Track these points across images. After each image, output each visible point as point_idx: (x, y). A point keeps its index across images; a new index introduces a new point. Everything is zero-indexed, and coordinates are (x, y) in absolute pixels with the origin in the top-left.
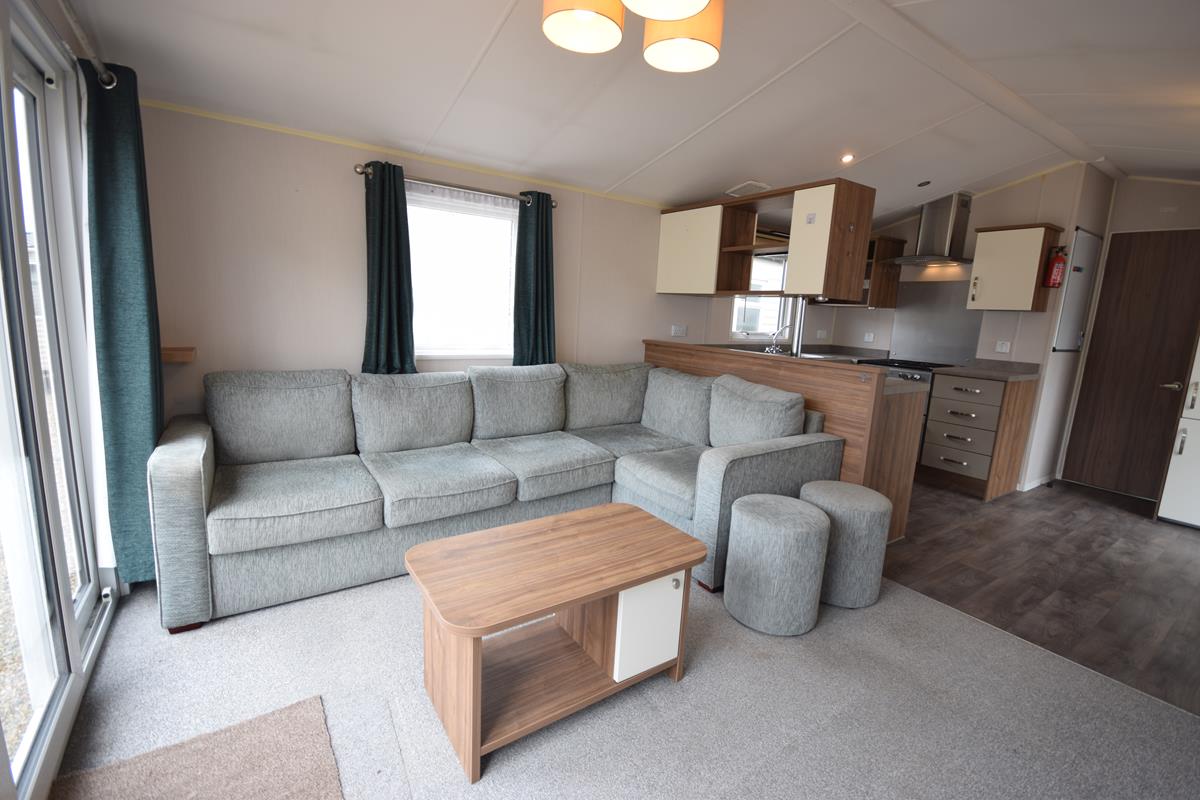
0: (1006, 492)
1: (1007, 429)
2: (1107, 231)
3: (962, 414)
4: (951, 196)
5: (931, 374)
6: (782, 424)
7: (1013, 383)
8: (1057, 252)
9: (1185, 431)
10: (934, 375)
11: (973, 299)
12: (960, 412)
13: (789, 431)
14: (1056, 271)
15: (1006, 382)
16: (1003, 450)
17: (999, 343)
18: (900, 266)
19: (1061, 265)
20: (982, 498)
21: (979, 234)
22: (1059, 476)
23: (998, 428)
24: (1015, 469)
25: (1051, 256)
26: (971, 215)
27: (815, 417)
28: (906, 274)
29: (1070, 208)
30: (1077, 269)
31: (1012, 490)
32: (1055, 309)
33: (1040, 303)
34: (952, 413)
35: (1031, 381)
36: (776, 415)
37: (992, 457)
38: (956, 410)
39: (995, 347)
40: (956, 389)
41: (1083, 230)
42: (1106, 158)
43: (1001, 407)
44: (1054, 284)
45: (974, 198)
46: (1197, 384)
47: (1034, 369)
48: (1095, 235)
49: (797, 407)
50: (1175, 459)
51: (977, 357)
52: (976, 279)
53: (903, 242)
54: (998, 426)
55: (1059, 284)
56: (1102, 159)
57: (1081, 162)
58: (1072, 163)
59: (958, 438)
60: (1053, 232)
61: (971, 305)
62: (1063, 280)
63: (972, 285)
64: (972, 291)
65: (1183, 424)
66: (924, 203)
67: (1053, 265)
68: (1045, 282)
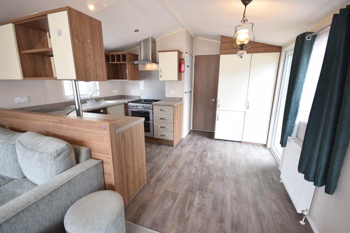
0: (179, 140)
1: (177, 121)
2: (193, 54)
3: (163, 119)
4: (148, 39)
5: (151, 105)
6: (54, 167)
7: (176, 106)
8: (182, 60)
9: (218, 114)
10: (153, 105)
11: (161, 77)
12: (163, 118)
13: (62, 169)
14: (182, 67)
15: (174, 106)
16: (176, 128)
17: (171, 91)
18: (138, 64)
19: (184, 65)
20: (173, 146)
21: (159, 53)
22: (191, 129)
23: (174, 122)
24: (180, 133)
25: (181, 62)
26: (157, 46)
27: (84, 151)
28: (141, 68)
29: (184, 46)
30: (188, 66)
31: (181, 138)
32: (184, 80)
33: (180, 78)
34: (160, 119)
35: (181, 104)
36: (48, 162)
37: (174, 132)
38: (162, 118)
39: (171, 93)
40: (160, 110)
41: (188, 53)
42: (191, 29)
43: (174, 115)
44: (183, 71)
45: (156, 40)
46: (219, 100)
47: (181, 99)
48: (190, 55)
49: (63, 153)
50: (217, 122)
51: (166, 96)
52: (161, 69)
53: (137, 56)
54: (174, 121)
55: (184, 71)
56: (190, 29)
57: (185, 30)
58: (182, 30)
59: (164, 127)
60: (180, 53)
61: (161, 79)
62: (185, 70)
63: (160, 72)
64: (160, 74)
65: (217, 112)
66: (141, 40)
67: (181, 65)
68: (180, 71)
